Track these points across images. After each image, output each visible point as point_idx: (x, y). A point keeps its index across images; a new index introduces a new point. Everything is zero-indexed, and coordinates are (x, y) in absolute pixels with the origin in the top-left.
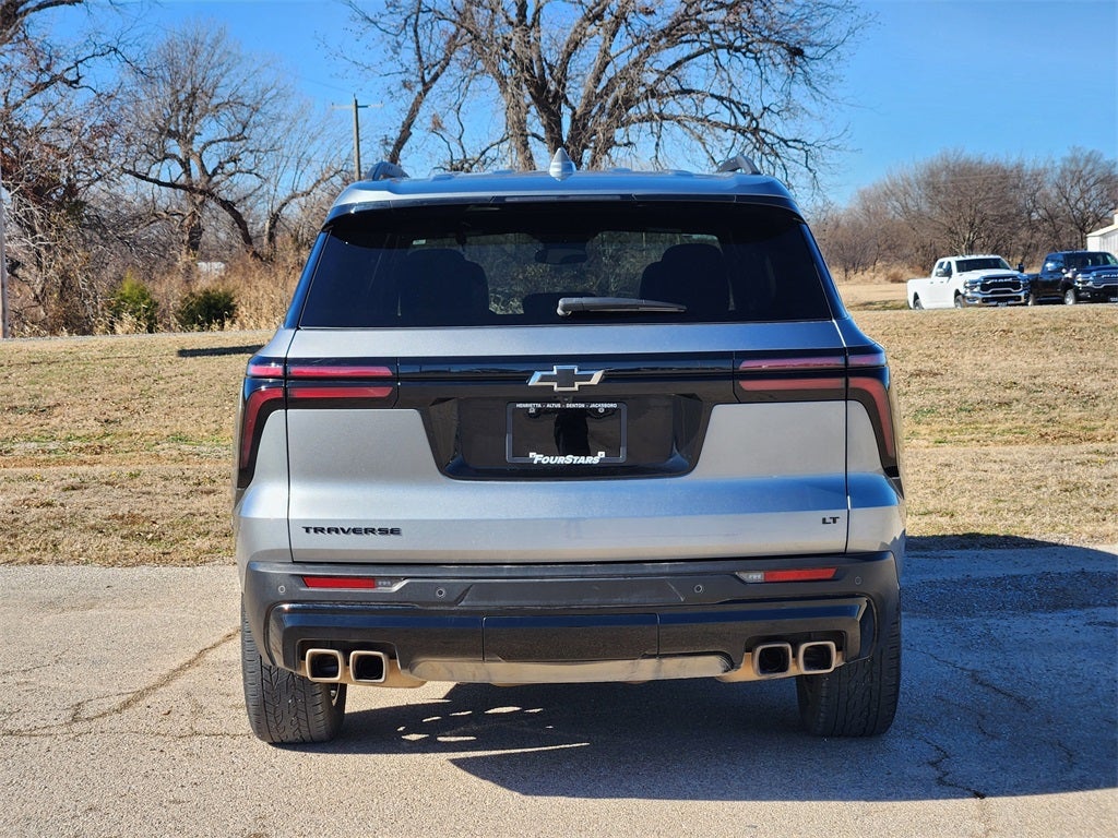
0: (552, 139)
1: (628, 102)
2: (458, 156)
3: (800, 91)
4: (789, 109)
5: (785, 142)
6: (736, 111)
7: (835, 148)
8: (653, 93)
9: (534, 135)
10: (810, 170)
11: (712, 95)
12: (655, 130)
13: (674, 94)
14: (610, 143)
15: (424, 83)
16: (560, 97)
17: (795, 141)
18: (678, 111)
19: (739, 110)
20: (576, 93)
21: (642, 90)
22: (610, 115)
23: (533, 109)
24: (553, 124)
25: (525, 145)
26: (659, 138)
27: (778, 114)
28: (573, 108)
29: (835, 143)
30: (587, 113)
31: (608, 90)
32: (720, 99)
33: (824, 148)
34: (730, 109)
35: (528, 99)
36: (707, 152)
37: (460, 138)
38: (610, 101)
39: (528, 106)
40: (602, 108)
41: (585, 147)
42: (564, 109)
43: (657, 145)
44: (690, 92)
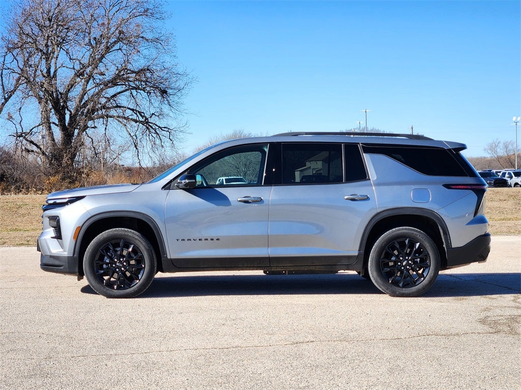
0: (61, 125)
1: (94, 110)
2: (20, 131)
3: (166, 108)
4: (161, 115)
5: (161, 128)
7: (181, 131)
8: (104, 107)
9: (54, 123)
10: (171, 140)
11: (129, 109)
12: (105, 122)
13: (114, 107)
14: (86, 127)
15: (5, 98)
16: (65, 107)
17: (165, 128)
18: (116, 114)
19: (140, 115)
20: (72, 105)
21: (100, 106)
22: (86, 116)
23: (53, 110)
24: (62, 119)
25: (50, 128)
26: (106, 126)
27: (158, 116)
28: (71, 112)
29: (182, 129)
30: (76, 114)
31: (85, 105)
32: (133, 110)
33: (177, 131)
34: (136, 114)
35: (51, 107)
36: (128, 131)
37: (20, 123)
38: (86, 110)
39: (51, 109)
40: (82, 113)
41: (75, 128)
42: (66, 111)
43: (106, 129)
44: (120, 107)
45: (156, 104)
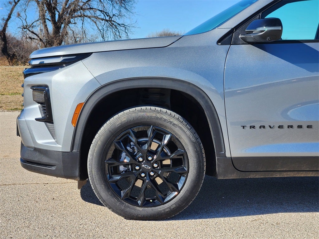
0: (52, 20)
1: (75, 11)
2: (25, 24)
3: (123, 10)
4: (120, 15)
5: (119, 24)
6: (105, 14)
7: (133, 27)
8: (82, 8)
9: (48, 19)
10: (126, 33)
11: (99, 10)
12: (82, 19)
13: (88, 9)
14: (69, 22)
15: (15, 2)
16: (55, 8)
17: (122, 24)
18: (89, 15)
19: (106, 14)
20: (60, 8)
21: (79, 7)
22: (69, 14)
23: (47, 12)
24: (53, 17)
25: (45, 22)
26: (83, 21)
27: (117, 16)
28: (59, 12)
29: (133, 25)
30: (63, 13)
31: (69, 7)
32: (101, 11)
33: (130, 27)
34: (104, 14)
35: (46, 9)
36: (97, 26)
37: (25, 19)
38: (70, 10)
39: (46, 11)
40: (67, 12)
41: (62, 23)
42: (56, 12)
43: (83, 23)
44: (92, 8)
45: (117, 7)
